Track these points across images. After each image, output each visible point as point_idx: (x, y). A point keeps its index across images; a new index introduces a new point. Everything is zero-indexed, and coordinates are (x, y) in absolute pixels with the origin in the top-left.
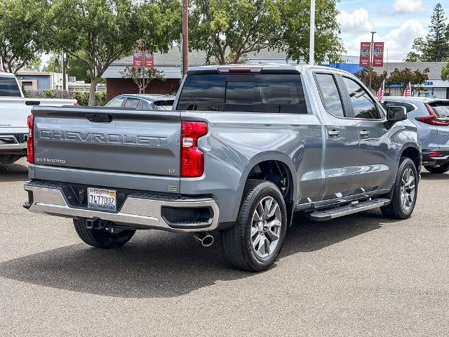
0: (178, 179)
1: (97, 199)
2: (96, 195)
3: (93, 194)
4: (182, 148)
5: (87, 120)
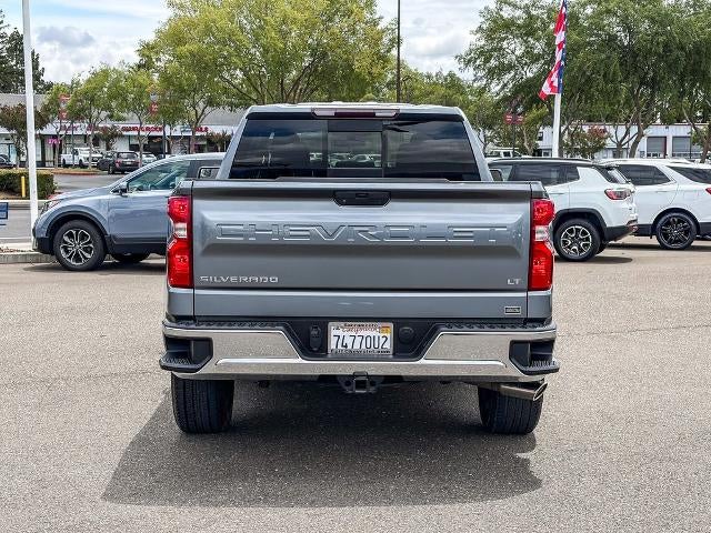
0: (524, 294)
1: (349, 341)
2: (347, 334)
3: (340, 332)
4: (533, 243)
5: (332, 204)
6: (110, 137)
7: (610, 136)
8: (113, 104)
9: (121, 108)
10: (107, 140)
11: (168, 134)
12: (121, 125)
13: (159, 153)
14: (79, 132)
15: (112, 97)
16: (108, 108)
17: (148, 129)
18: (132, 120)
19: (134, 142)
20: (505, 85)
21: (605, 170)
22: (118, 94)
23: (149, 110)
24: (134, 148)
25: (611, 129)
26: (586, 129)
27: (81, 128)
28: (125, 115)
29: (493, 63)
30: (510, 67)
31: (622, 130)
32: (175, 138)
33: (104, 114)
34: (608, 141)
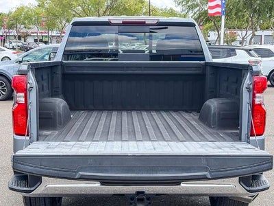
6: (26, 36)
7: (239, 35)
8: (26, 22)
9: (29, 23)
10: (24, 37)
11: (50, 34)
12: (30, 31)
13: (46, 43)
14: (12, 34)
15: (25, 19)
16: (24, 24)
17: (41, 33)
18: (34, 29)
19: (36, 38)
20: (195, 13)
21: (248, 51)
22: (28, 17)
23: (42, 24)
24: (36, 41)
25: (239, 32)
26: (228, 32)
27: (14, 32)
28: (31, 26)
29: (190, 3)
30: (197, 5)
31: (244, 33)
32: (53, 36)
33: (23, 26)
34: (238, 37)
